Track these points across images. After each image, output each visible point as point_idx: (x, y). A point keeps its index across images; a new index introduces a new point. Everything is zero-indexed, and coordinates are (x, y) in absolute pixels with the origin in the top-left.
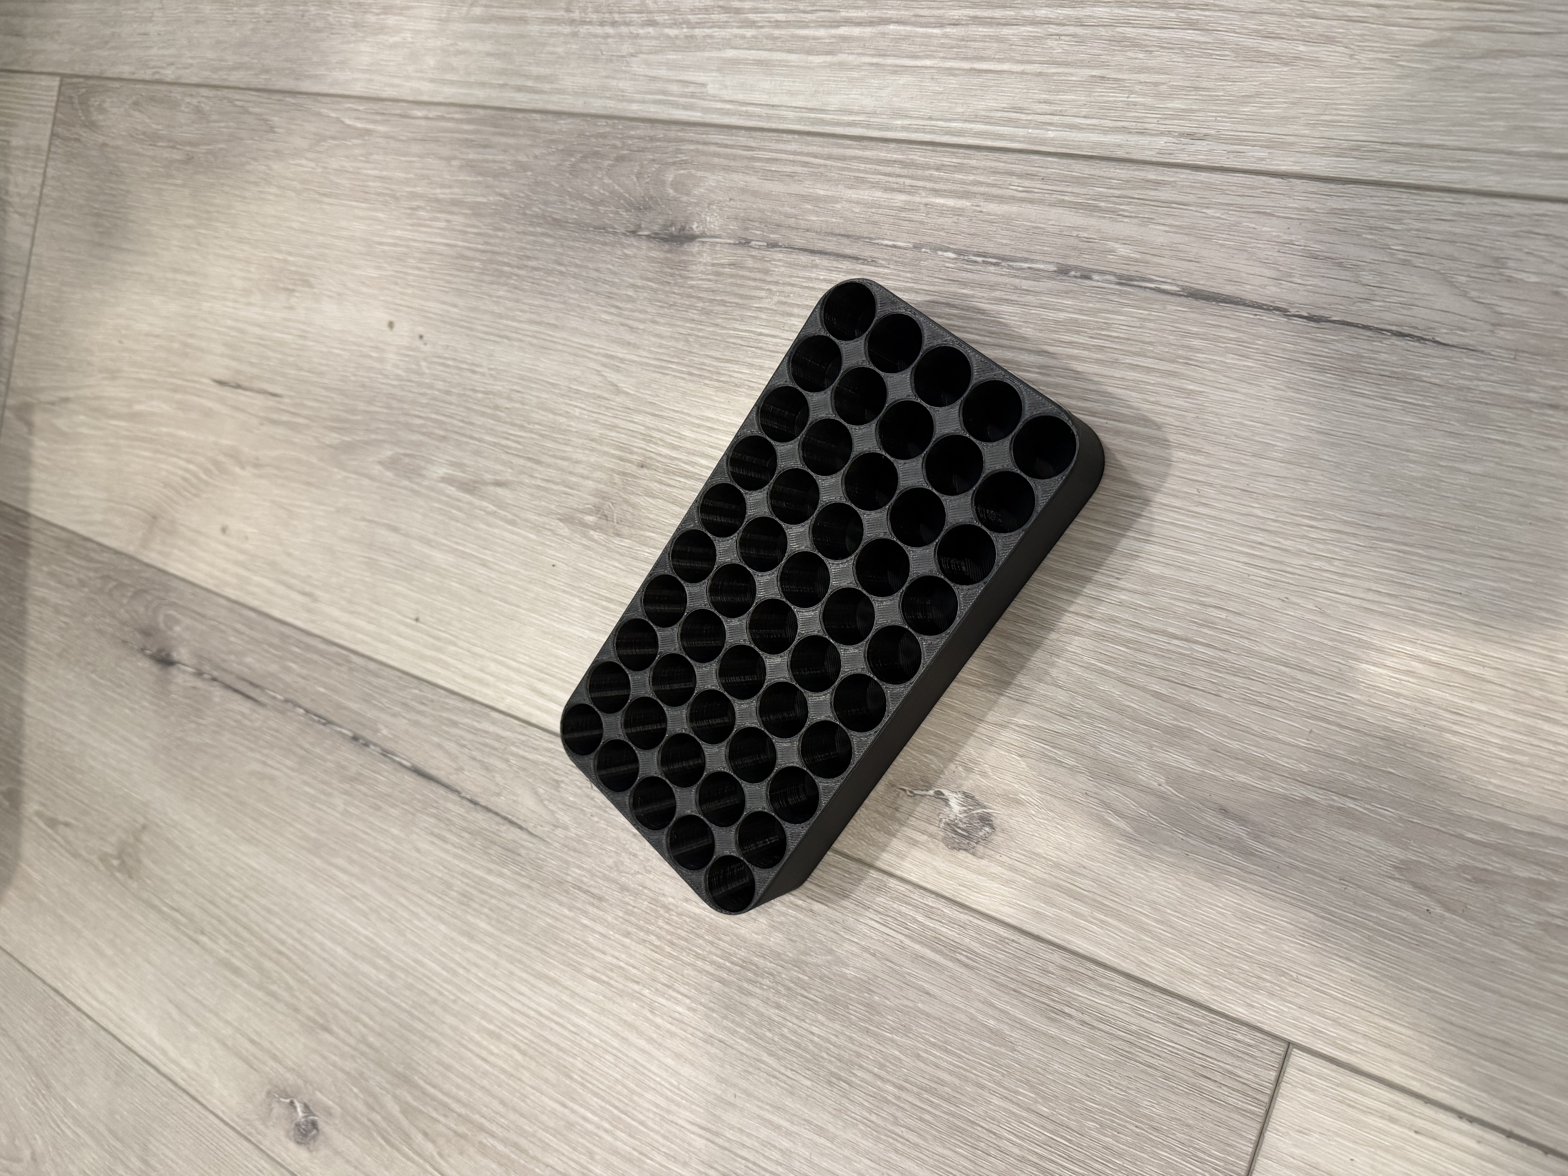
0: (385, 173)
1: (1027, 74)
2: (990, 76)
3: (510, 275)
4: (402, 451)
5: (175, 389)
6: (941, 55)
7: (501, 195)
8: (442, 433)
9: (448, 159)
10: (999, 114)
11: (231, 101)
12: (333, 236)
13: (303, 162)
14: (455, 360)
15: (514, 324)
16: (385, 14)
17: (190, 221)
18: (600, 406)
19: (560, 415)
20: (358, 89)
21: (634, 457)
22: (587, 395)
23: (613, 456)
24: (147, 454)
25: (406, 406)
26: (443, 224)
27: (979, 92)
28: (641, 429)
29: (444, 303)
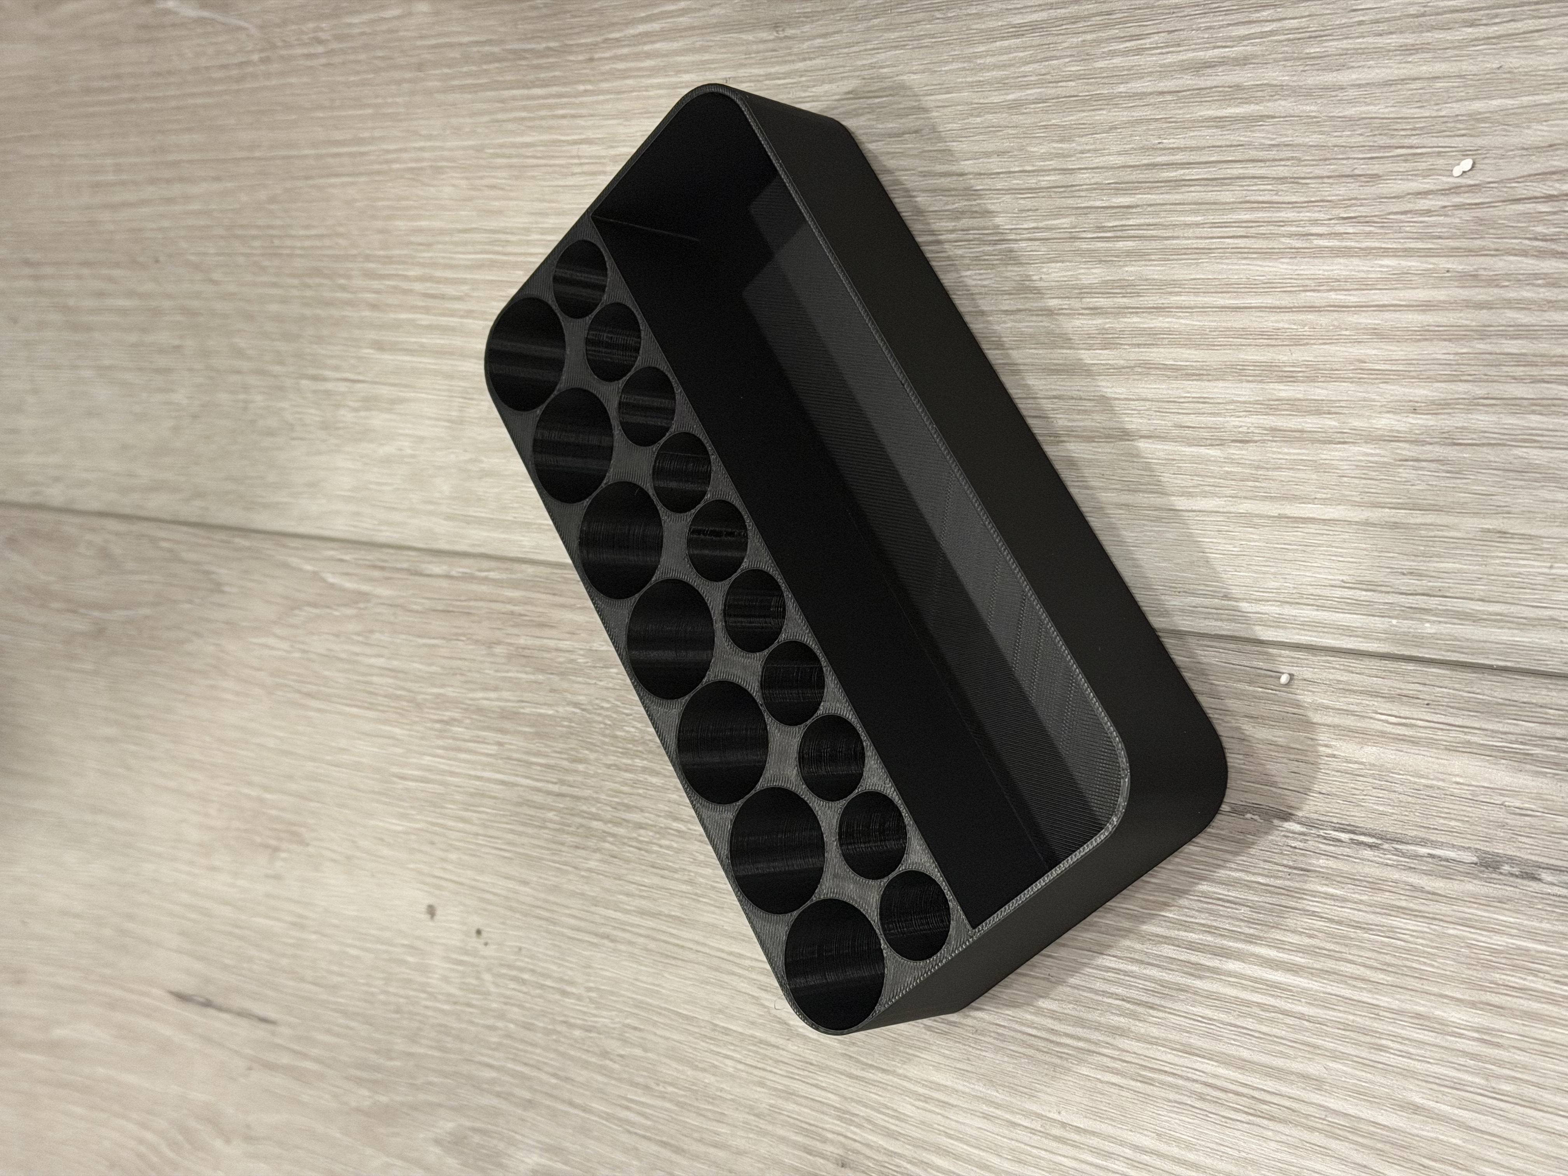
0: (395, 664)
1: (1374, 525)
2: (1313, 528)
3: (604, 836)
4: (468, 1124)
5: (113, 1005)
6: (1228, 492)
7: (576, 705)
8: (528, 1095)
9: (490, 644)
10: (1338, 592)
11: (153, 540)
12: (329, 763)
13: (271, 641)
14: (533, 971)
15: (619, 915)
16: (368, 409)
17: (111, 731)
18: (765, 1057)
19: (704, 1070)
20: (340, 527)
21: (829, 1149)
22: (742, 1037)
23: (795, 1145)
24: (79, 1110)
25: (467, 1047)
26: (493, 749)
27: (1299, 555)
28: (834, 1100)
29: (508, 877)
